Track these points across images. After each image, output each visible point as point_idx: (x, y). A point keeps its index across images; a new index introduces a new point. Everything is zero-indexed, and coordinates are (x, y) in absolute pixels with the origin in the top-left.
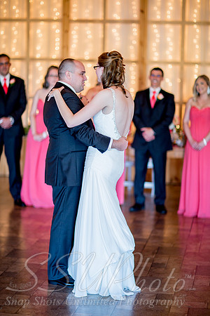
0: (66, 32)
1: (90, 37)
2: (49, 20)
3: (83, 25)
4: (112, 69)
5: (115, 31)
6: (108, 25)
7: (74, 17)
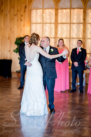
0: (56, 27)
7: (59, 22)
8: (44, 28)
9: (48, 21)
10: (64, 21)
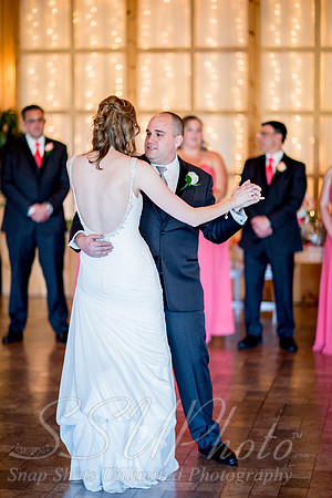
0: (132, 68)
8: (78, 69)
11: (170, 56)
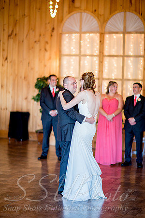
0: (101, 62)
1: (115, 65)
2: (92, 56)
3: (112, 58)
4: (88, 81)
5: (130, 62)
6: (125, 58)
7: (106, 54)
8: (82, 62)
9: (88, 52)
10: (114, 53)
11: (116, 58)
